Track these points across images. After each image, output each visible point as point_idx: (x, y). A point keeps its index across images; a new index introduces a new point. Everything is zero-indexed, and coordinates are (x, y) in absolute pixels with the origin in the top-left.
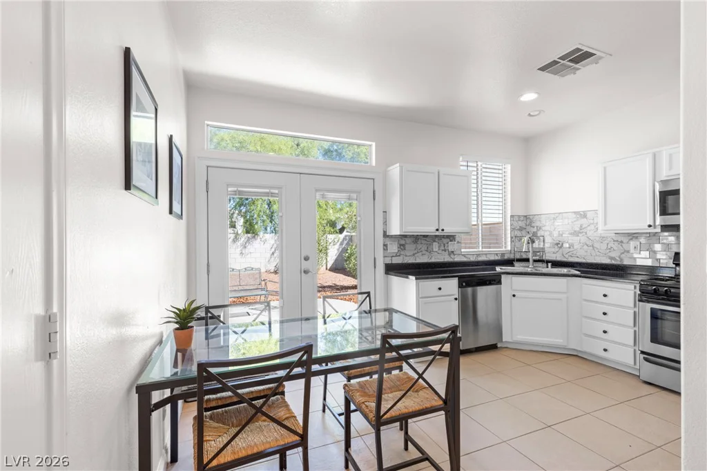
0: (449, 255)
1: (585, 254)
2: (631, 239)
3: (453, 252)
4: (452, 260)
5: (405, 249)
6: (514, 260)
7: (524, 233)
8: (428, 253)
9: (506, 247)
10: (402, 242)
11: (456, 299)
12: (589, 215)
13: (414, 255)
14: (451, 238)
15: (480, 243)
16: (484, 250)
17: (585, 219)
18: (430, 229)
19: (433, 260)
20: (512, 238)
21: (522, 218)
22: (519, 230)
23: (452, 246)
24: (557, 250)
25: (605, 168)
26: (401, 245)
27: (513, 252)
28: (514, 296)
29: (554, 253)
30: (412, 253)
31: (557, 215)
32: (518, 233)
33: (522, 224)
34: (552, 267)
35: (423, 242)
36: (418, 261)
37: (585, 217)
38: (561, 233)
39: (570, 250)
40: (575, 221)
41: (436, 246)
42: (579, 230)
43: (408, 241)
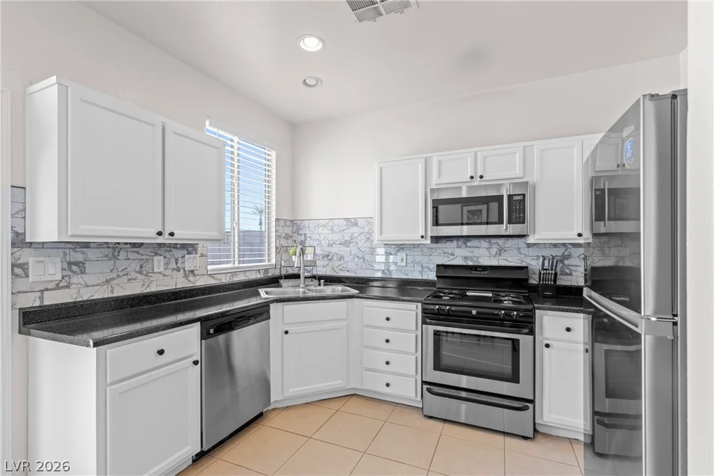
0: (186, 276)
1: (356, 267)
2: (399, 250)
3: (192, 271)
4: (191, 285)
5: (83, 272)
6: (280, 277)
7: (290, 242)
8: (142, 277)
9: (270, 261)
10: (79, 257)
11: (196, 363)
12: (360, 222)
13: (108, 281)
14: (189, 248)
15: (236, 256)
16: (241, 265)
17: (356, 228)
18: (145, 232)
19: (153, 288)
20: (277, 248)
21: (288, 223)
22: (285, 238)
23: (190, 262)
24: (327, 263)
25: (381, 169)
26: (70, 264)
27: (278, 266)
28: (286, 332)
29: (323, 266)
30: (103, 279)
31: (327, 221)
32: (284, 242)
33: (288, 230)
34: (325, 285)
35: (132, 256)
36: (119, 293)
37: (356, 224)
38: (331, 242)
39: (341, 263)
40: (346, 229)
41: (159, 263)
42: (349, 239)
43: (91, 254)
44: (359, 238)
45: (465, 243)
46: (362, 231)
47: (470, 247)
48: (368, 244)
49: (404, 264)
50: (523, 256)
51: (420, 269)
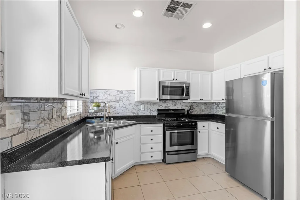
0: (62, 120)
1: (122, 112)
2: (141, 104)
4: (63, 125)
8: (49, 121)
12: (124, 92)
13: (38, 126)
23: (63, 111)
26: (24, 114)
28: (117, 143)
31: (107, 90)
37: (122, 93)
38: (109, 101)
39: (114, 110)
40: (117, 95)
42: (119, 99)
44: (124, 99)
45: (165, 102)
46: (125, 96)
47: (167, 103)
48: (128, 101)
49: (144, 110)
50: (182, 106)
51: (150, 111)
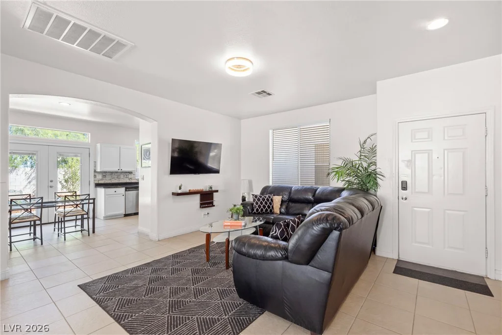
0: (129, 179)
3: (131, 178)
4: (130, 182)
5: (105, 177)
8: (118, 179)
10: (105, 174)
11: (123, 195)
14: (130, 173)
18: (115, 169)
19: (121, 182)
23: (130, 176)
26: (103, 175)
30: (110, 179)
35: (115, 174)
36: (113, 182)
41: (122, 176)
43: (107, 174)
